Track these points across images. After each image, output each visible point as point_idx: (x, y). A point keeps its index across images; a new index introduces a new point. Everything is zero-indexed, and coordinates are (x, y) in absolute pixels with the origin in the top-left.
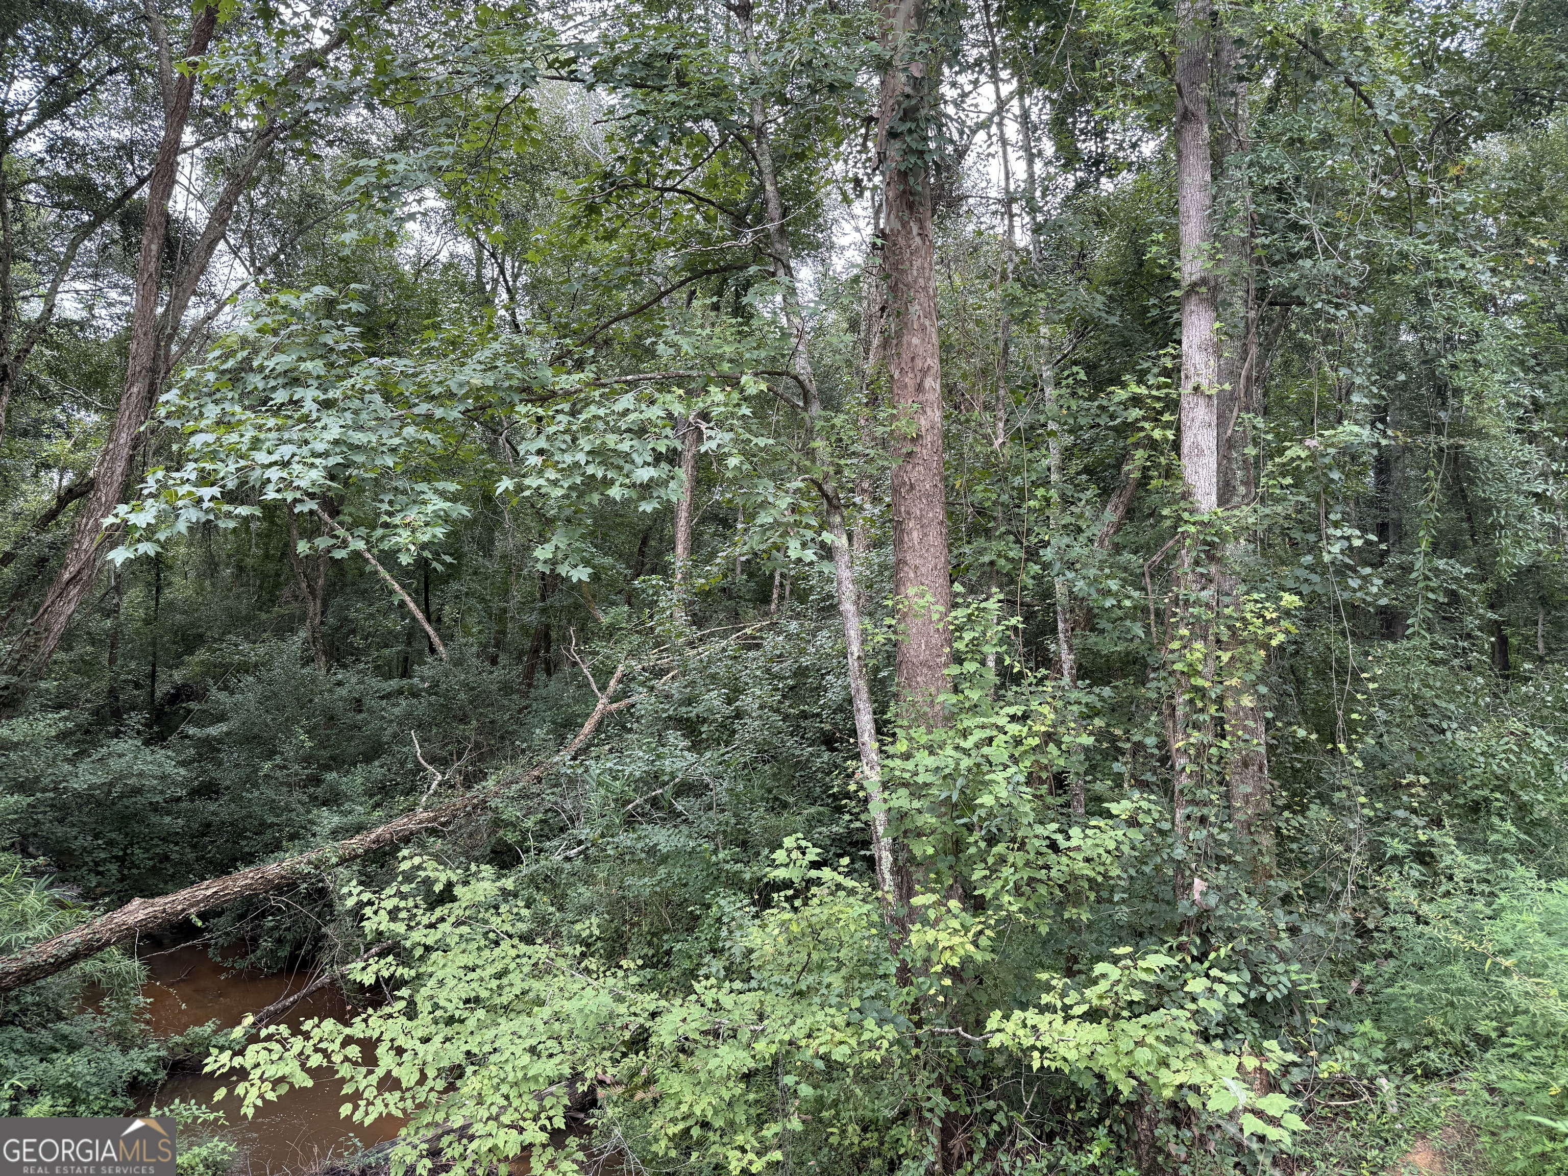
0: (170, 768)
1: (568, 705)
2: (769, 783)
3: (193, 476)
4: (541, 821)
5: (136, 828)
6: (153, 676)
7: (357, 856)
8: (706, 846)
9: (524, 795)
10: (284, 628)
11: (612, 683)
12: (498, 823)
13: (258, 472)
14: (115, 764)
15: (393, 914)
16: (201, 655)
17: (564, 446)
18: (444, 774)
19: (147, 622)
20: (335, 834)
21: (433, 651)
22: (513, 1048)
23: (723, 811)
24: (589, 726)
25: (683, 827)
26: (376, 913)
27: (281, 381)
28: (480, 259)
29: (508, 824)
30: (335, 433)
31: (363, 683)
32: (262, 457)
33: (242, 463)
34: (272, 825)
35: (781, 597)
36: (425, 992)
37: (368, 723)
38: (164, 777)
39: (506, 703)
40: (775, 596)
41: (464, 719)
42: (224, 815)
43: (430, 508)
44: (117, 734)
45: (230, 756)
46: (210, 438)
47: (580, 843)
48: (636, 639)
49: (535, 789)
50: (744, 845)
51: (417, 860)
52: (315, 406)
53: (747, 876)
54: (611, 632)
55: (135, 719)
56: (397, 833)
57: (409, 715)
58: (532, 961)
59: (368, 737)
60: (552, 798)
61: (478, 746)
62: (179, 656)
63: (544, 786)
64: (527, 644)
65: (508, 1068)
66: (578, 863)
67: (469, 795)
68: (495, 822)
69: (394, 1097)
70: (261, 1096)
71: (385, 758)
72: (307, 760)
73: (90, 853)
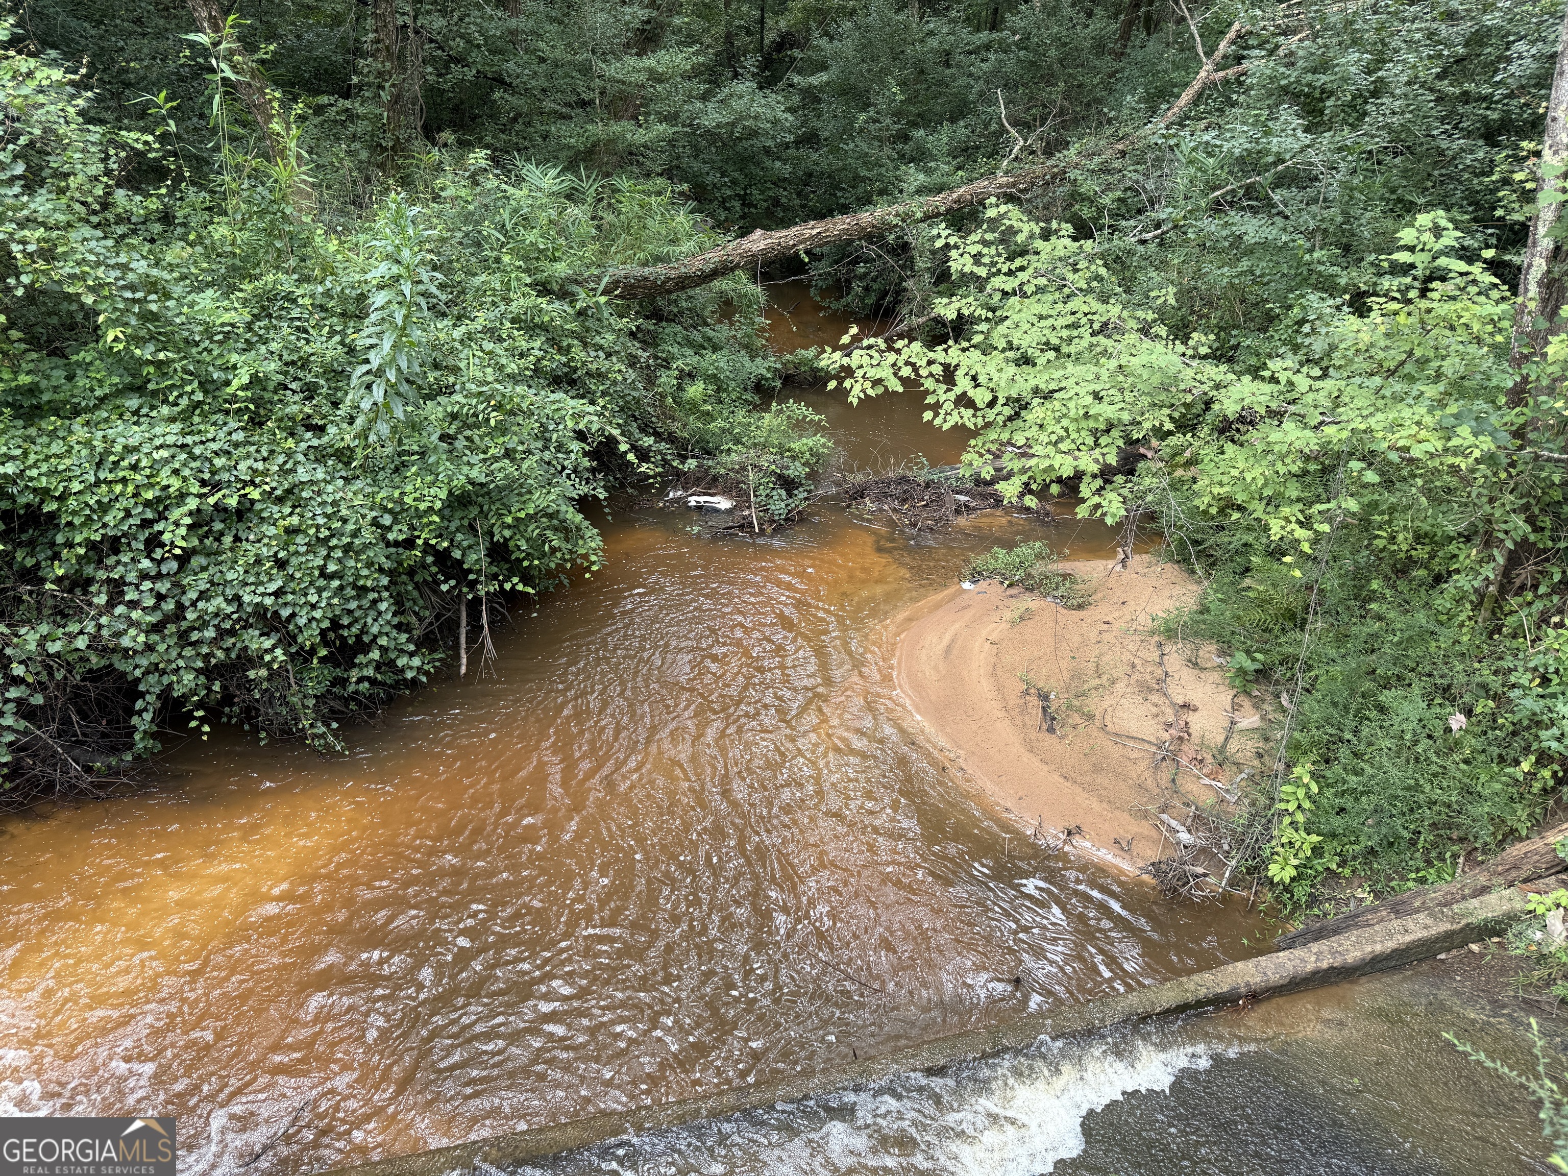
0: (780, 113)
1: (1166, 72)
4: (1119, 199)
5: (754, 170)
6: (762, 22)
7: (939, 214)
8: (1301, 242)
9: (1105, 170)
11: (1223, 44)
12: (1075, 196)
15: (977, 259)
18: (1026, 140)
20: (919, 191)
23: (1328, 207)
24: (1186, 97)
26: (961, 255)
29: (1084, 198)
31: (953, 33)
34: (864, 179)
36: (1001, 330)
37: (956, 79)
39: (1098, 64)
41: (1049, 80)
44: (734, 76)
47: (1158, 226)
50: (1347, 247)
55: (751, 62)
56: (978, 195)
57: (996, 71)
58: (1104, 319)
59: (955, 95)
61: (1062, 112)
63: (1127, 160)
67: (1049, 163)
68: (1072, 195)
69: (968, 413)
70: (863, 391)
71: (971, 119)
72: (898, 114)
73: (719, 189)
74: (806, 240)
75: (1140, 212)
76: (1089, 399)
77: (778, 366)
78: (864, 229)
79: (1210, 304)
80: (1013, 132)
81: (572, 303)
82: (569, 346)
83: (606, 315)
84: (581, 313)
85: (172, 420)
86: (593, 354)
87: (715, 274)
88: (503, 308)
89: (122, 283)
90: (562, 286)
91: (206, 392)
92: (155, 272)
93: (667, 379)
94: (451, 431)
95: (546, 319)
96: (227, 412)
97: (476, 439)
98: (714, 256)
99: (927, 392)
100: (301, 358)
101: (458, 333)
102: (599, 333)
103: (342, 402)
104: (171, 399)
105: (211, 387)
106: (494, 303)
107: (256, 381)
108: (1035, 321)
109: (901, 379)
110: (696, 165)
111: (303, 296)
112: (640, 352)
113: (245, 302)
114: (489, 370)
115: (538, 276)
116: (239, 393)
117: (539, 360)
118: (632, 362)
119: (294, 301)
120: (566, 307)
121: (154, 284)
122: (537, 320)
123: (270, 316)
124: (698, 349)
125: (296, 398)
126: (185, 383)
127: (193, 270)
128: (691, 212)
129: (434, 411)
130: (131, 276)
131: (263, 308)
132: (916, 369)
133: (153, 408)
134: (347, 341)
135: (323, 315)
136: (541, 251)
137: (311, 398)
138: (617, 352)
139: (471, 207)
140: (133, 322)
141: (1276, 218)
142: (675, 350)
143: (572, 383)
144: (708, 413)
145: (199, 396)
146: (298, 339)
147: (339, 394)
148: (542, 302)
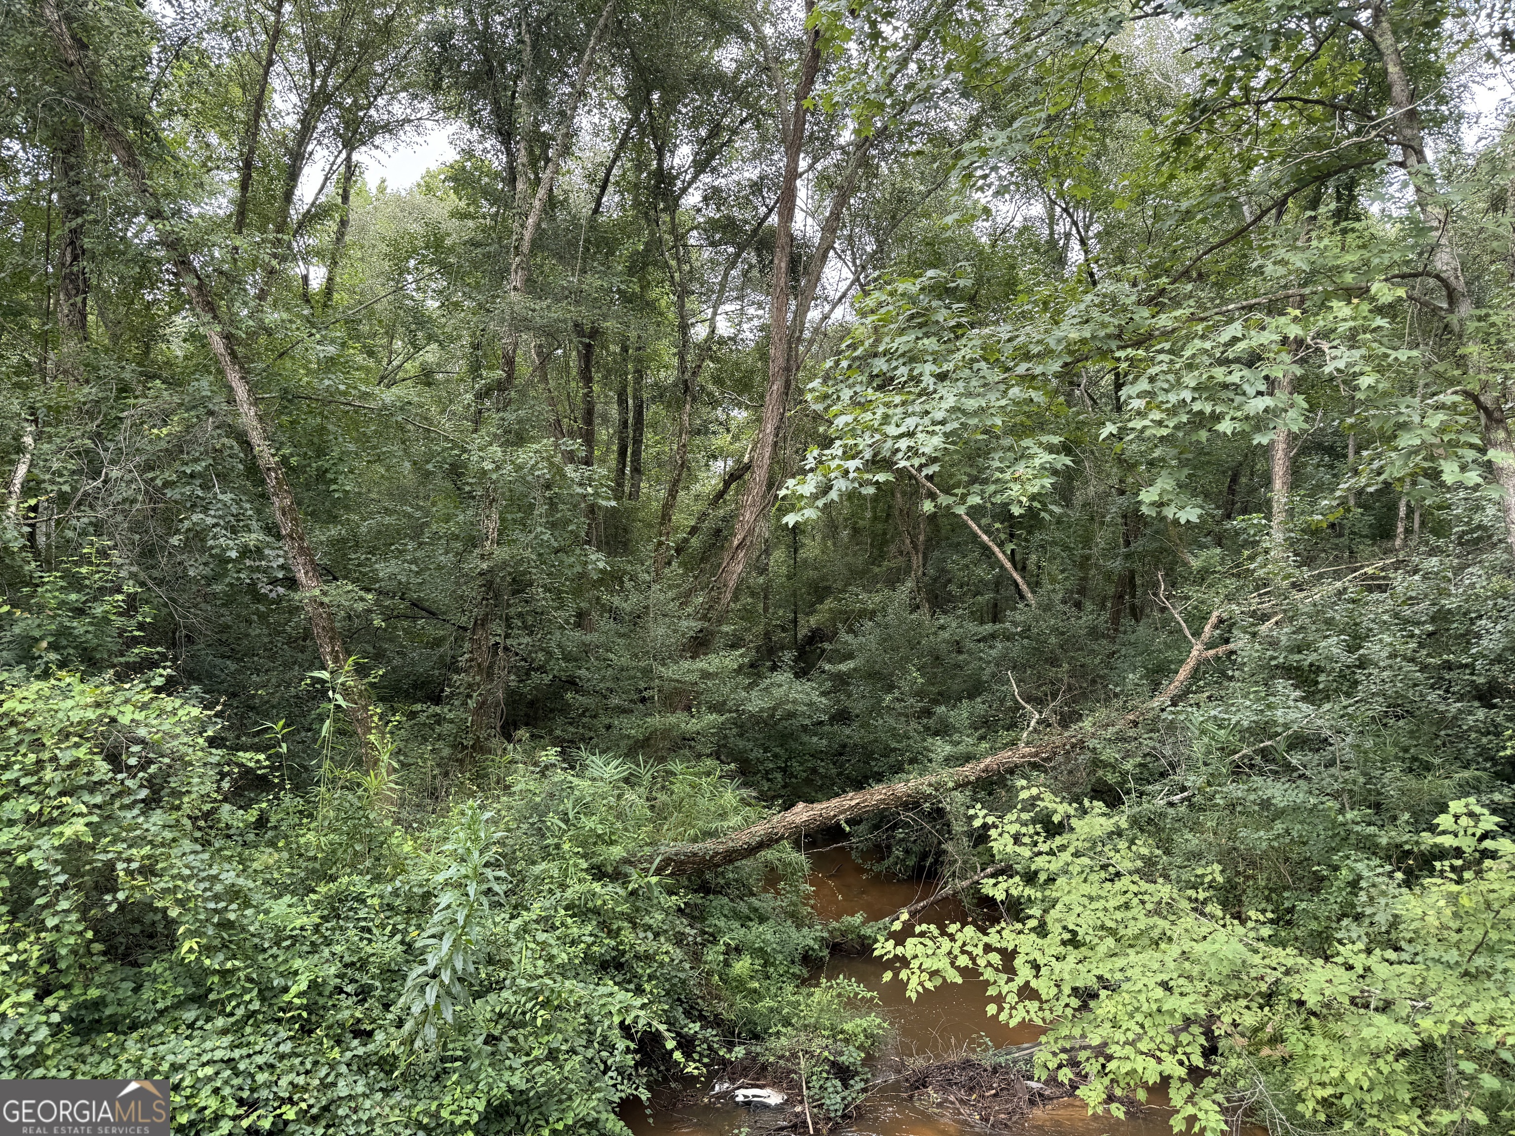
0: (815, 697)
1: (1160, 651)
2: (1405, 741)
3: (840, 452)
4: (1140, 765)
5: (794, 745)
6: (795, 621)
7: (969, 783)
8: (1330, 804)
9: (1121, 738)
10: (893, 581)
11: (1207, 628)
12: (1097, 763)
13: (889, 443)
14: (777, 693)
15: (1017, 839)
16: (829, 603)
17: (1166, 386)
18: (1040, 713)
19: (789, 577)
20: (948, 761)
21: (1022, 597)
22: (1145, 980)
23: (1347, 768)
24: (1184, 673)
25: (1300, 782)
26: (1000, 835)
27: (901, 361)
28: (1051, 217)
29: (1105, 765)
30: (950, 401)
31: (961, 627)
32: (892, 430)
33: (877, 437)
34: (895, 749)
35: (1408, 531)
36: (1054, 914)
37: (968, 663)
38: (810, 704)
39: (1096, 647)
40: (1400, 529)
41: (1054, 662)
42: (856, 738)
43: (1037, 462)
44: (774, 668)
45: (859, 688)
46: (849, 418)
47: (1184, 789)
48: (1232, 583)
49: (1131, 733)
50: (1377, 807)
51: (1034, 791)
52: (932, 380)
53: (1384, 841)
54: (1203, 576)
55: (788, 656)
56: (1004, 764)
57: (1004, 656)
58: (1156, 899)
59: (969, 676)
60: (1151, 743)
61: (1070, 688)
62: (813, 605)
63: (1140, 729)
64: (1111, 590)
65: (1142, 998)
66: (1183, 809)
67: (1066, 734)
68: (1094, 762)
69: (1033, 1005)
70: (921, 984)
71: (986, 696)
72: (920, 694)
73: (762, 763)
74: (845, 811)
75: (1163, 775)
76: (1160, 992)
77: (825, 935)
78: (900, 798)
79: (1252, 864)
80: (1028, 707)
81: (625, 884)
82: (620, 929)
83: (656, 894)
84: (633, 893)
85: (224, 1032)
86: (642, 935)
87: (761, 845)
88: (558, 895)
89: (209, 894)
90: (616, 868)
91: (263, 1000)
92: (241, 881)
93: (713, 955)
94: (496, 1033)
95: (599, 902)
96: (279, 1021)
97: (521, 1039)
98: (760, 830)
99: (987, 983)
100: (360, 959)
101: (514, 925)
102: (648, 912)
103: (394, 1003)
104: (228, 1009)
105: (268, 994)
106: (550, 891)
107: (314, 985)
108: (1087, 902)
109: (958, 968)
110: (741, 743)
111: (373, 896)
112: (688, 930)
113: (317, 904)
114: (540, 963)
115: (594, 860)
116: (297, 1001)
117: (589, 946)
118: (679, 940)
119: (363, 901)
120: (619, 890)
121: (237, 893)
122: (590, 904)
123: (338, 917)
124: (744, 921)
125: (349, 1002)
126: (246, 991)
127: (276, 876)
128: (738, 788)
129: (483, 1009)
130: (218, 888)
131: (334, 909)
132: (973, 959)
133: (209, 1019)
134: (407, 939)
135: (388, 913)
136: (599, 836)
137: (363, 1001)
138: (666, 931)
139: (538, 799)
140: (210, 931)
141: (1299, 782)
142: (721, 923)
143: (619, 967)
144: (755, 991)
145: (256, 1005)
146: (361, 939)
147: (392, 995)
148: (597, 887)
